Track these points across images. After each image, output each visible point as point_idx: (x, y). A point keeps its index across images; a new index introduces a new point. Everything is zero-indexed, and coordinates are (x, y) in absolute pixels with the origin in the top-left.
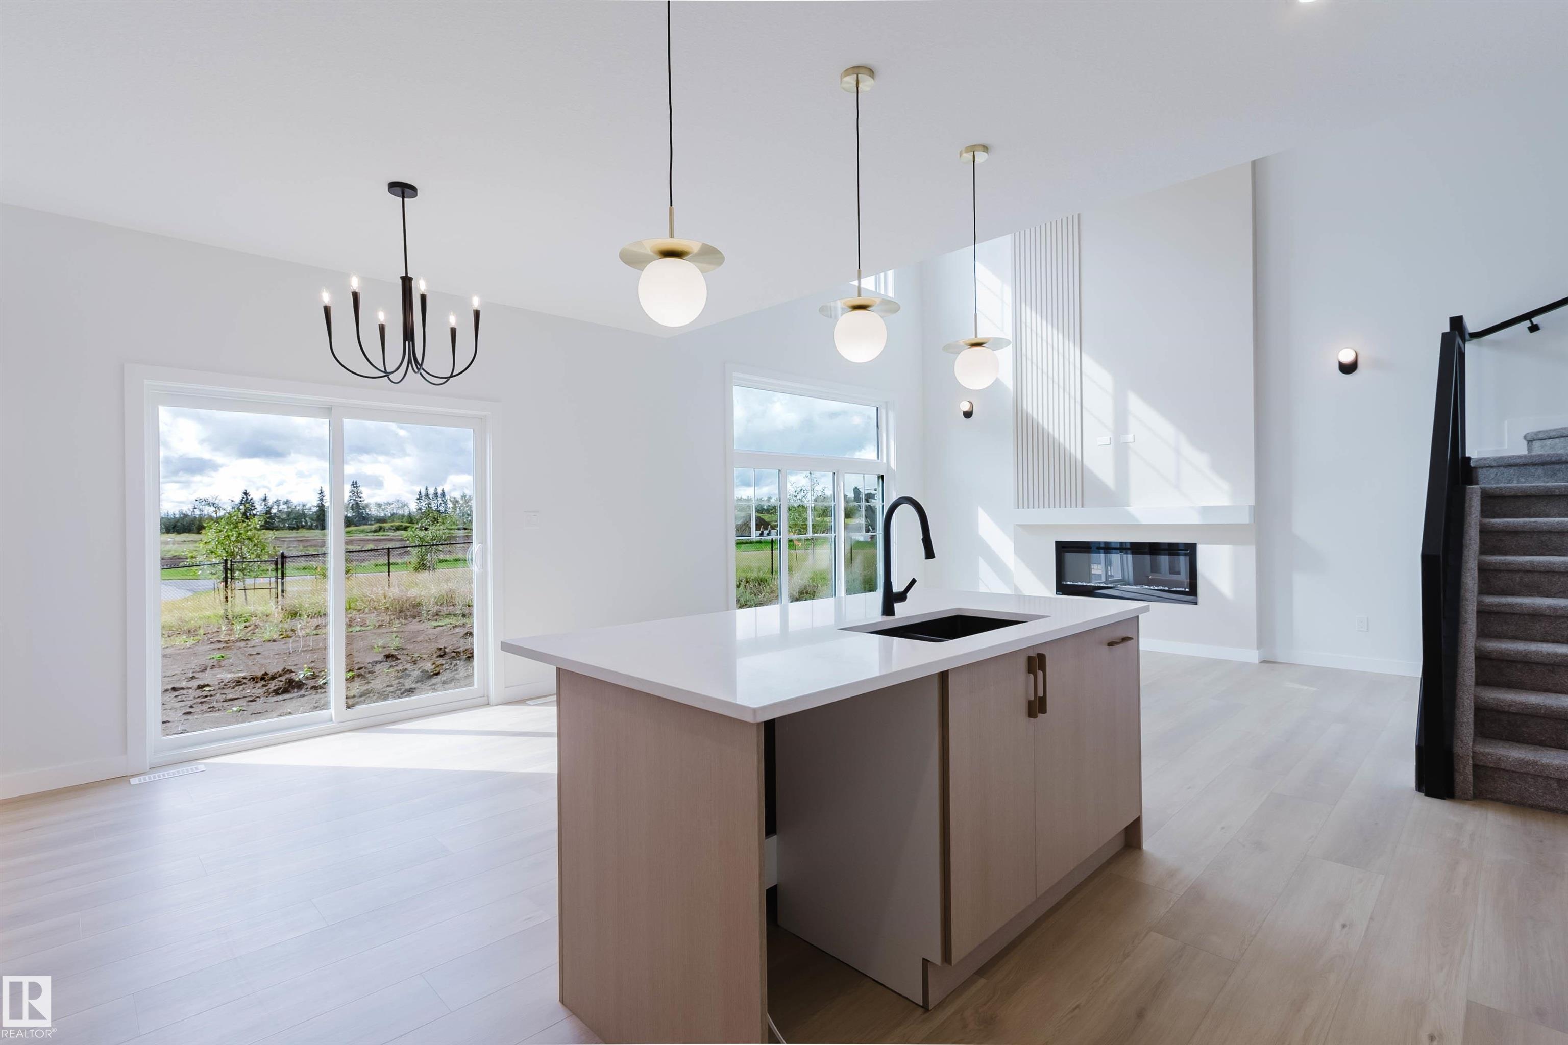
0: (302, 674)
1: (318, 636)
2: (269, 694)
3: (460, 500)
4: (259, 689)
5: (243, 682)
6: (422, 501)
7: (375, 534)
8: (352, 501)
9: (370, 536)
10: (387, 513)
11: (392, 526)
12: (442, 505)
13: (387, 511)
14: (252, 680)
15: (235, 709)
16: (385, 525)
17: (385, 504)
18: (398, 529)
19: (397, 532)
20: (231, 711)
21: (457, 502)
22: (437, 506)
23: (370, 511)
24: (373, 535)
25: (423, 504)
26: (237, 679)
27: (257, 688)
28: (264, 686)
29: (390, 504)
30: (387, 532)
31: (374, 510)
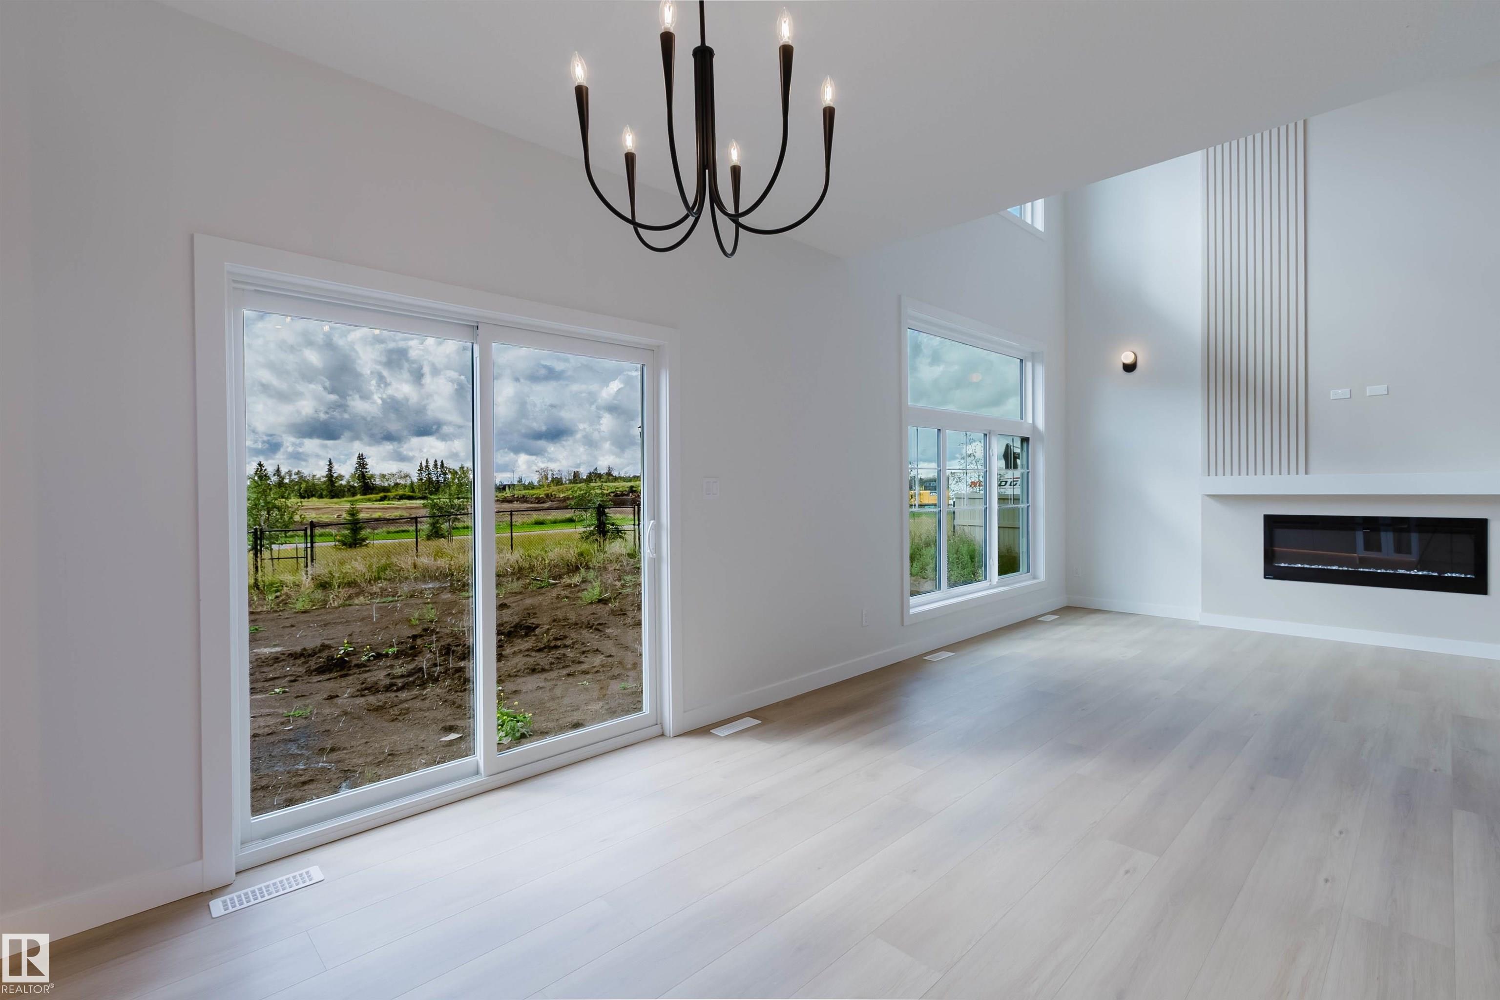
0: (342, 649)
1: (351, 607)
2: (311, 673)
3: (458, 471)
4: (299, 666)
5: (281, 659)
6: (423, 472)
7: (381, 503)
8: (358, 471)
9: (377, 505)
10: (390, 483)
11: (396, 495)
12: (442, 476)
13: (391, 481)
14: (290, 656)
15: (277, 690)
16: (389, 494)
17: (389, 475)
18: (402, 498)
19: (402, 501)
20: (273, 693)
21: (456, 473)
22: (437, 476)
23: (375, 481)
24: (379, 504)
25: (424, 475)
26: (275, 655)
27: (297, 665)
28: (304, 663)
29: (393, 475)
30: (392, 501)
31: (378, 480)
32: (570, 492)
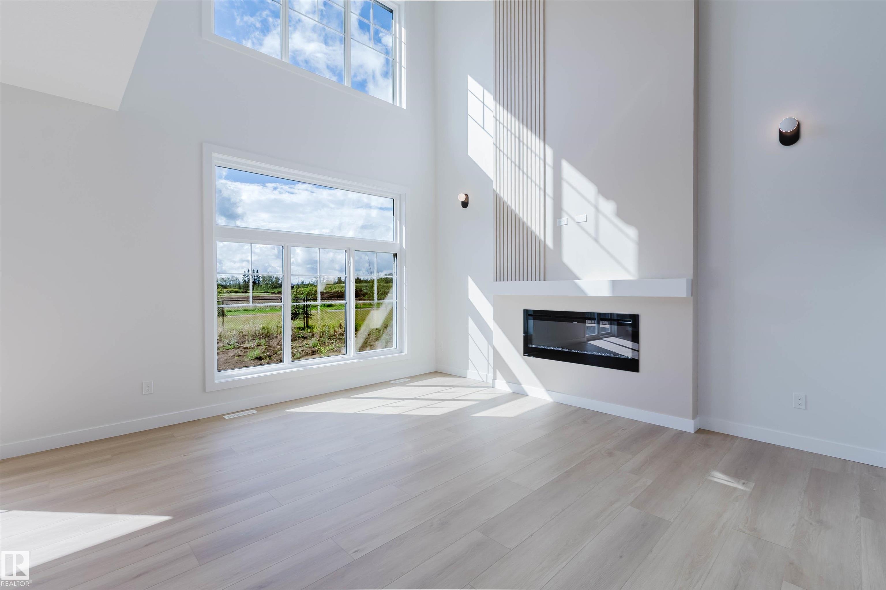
6: (246, 277)
10: (227, 283)
11: (228, 290)
12: (257, 279)
13: (227, 282)
17: (226, 278)
19: (230, 294)
29: (229, 278)
30: (225, 294)
31: (220, 281)
32: (330, 289)
